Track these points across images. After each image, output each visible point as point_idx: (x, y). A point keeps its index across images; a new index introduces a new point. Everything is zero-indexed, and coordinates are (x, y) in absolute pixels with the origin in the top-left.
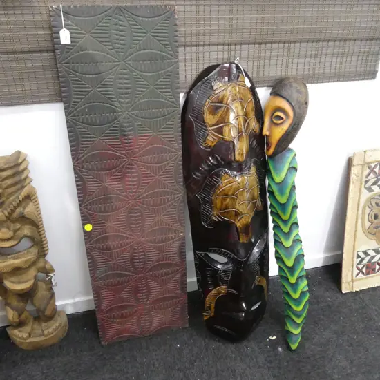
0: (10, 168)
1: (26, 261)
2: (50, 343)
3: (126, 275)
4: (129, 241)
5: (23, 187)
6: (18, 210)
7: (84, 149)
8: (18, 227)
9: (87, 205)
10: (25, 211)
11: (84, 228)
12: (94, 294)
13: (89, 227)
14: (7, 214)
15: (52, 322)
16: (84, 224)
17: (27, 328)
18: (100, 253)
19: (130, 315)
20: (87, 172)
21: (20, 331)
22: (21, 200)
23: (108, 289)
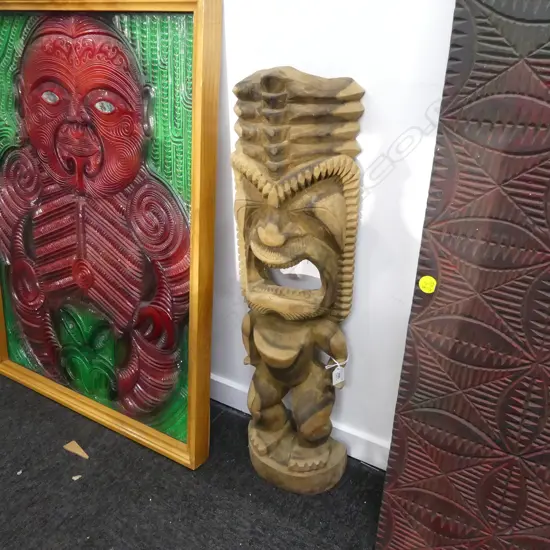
0: (317, 100)
1: (292, 308)
2: (296, 487)
3: (477, 439)
4: (513, 359)
5: (331, 153)
6: (307, 197)
7: (478, 83)
8: (297, 232)
9: (440, 230)
10: (319, 204)
11: (417, 283)
12: (393, 441)
13: (428, 284)
14: (282, 195)
15: (312, 451)
16: (420, 274)
17: (271, 438)
18: (434, 355)
19: (454, 535)
20: (466, 147)
21: (258, 435)
22: (317, 175)
23: (426, 446)
